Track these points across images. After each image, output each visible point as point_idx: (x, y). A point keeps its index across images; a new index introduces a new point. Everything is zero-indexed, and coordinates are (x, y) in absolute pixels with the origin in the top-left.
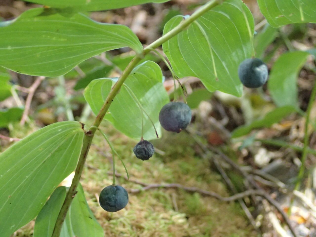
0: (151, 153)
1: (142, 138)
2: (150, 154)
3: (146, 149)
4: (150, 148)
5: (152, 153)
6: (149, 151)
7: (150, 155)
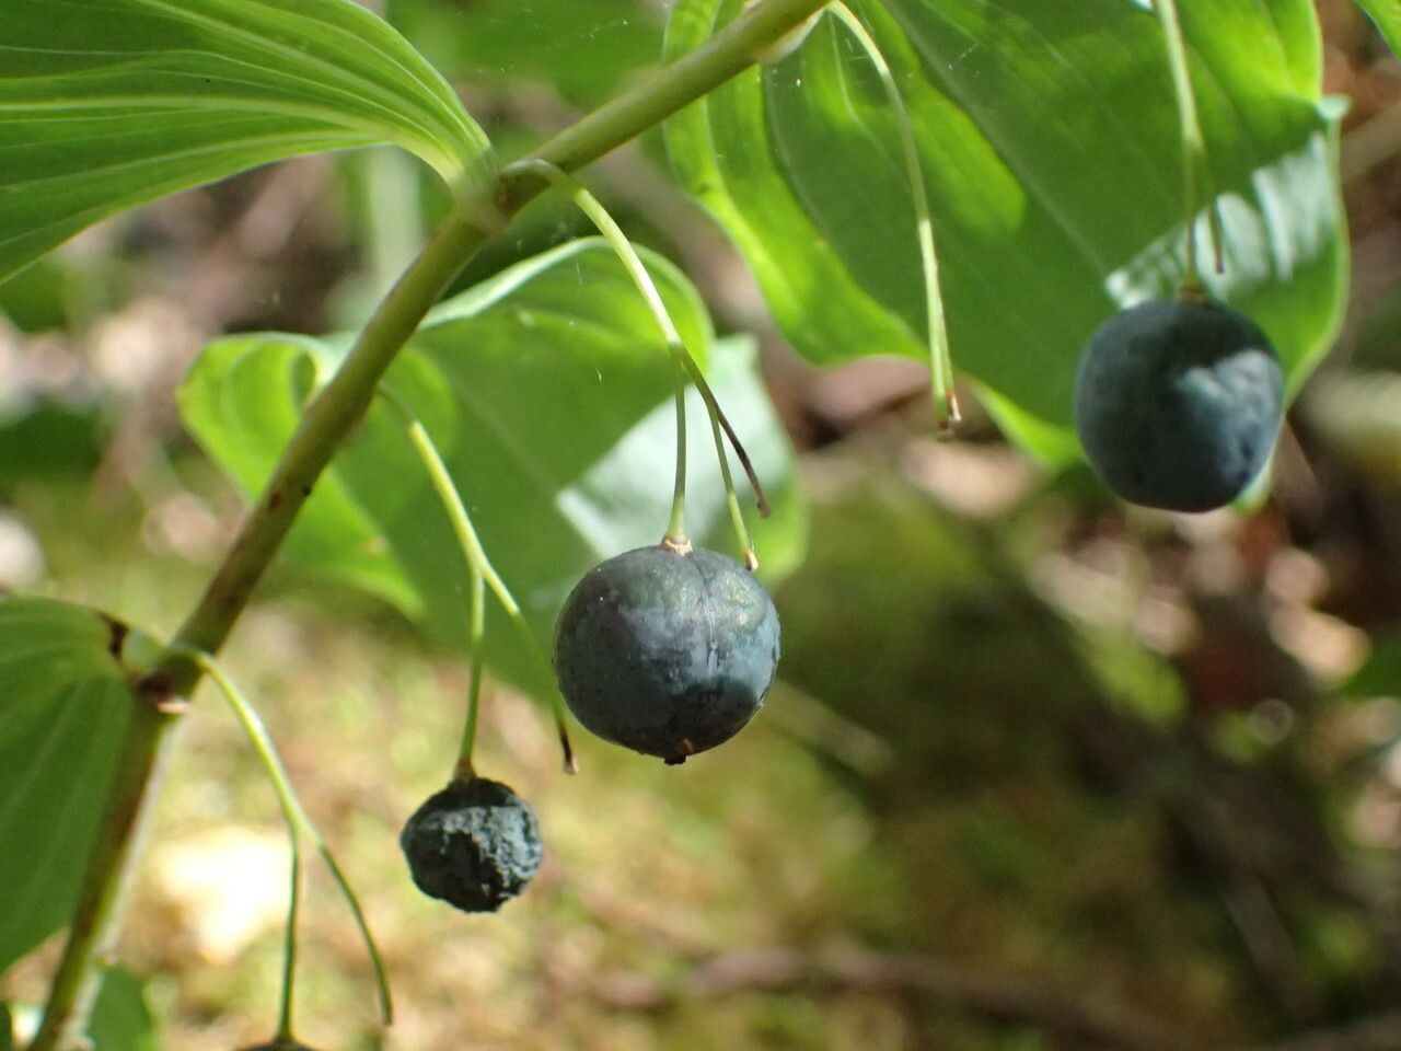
0: (511, 870)
1: (465, 763)
2: (505, 873)
3: (481, 839)
4: (508, 836)
5: (517, 871)
6: (498, 858)
7: (507, 884)
